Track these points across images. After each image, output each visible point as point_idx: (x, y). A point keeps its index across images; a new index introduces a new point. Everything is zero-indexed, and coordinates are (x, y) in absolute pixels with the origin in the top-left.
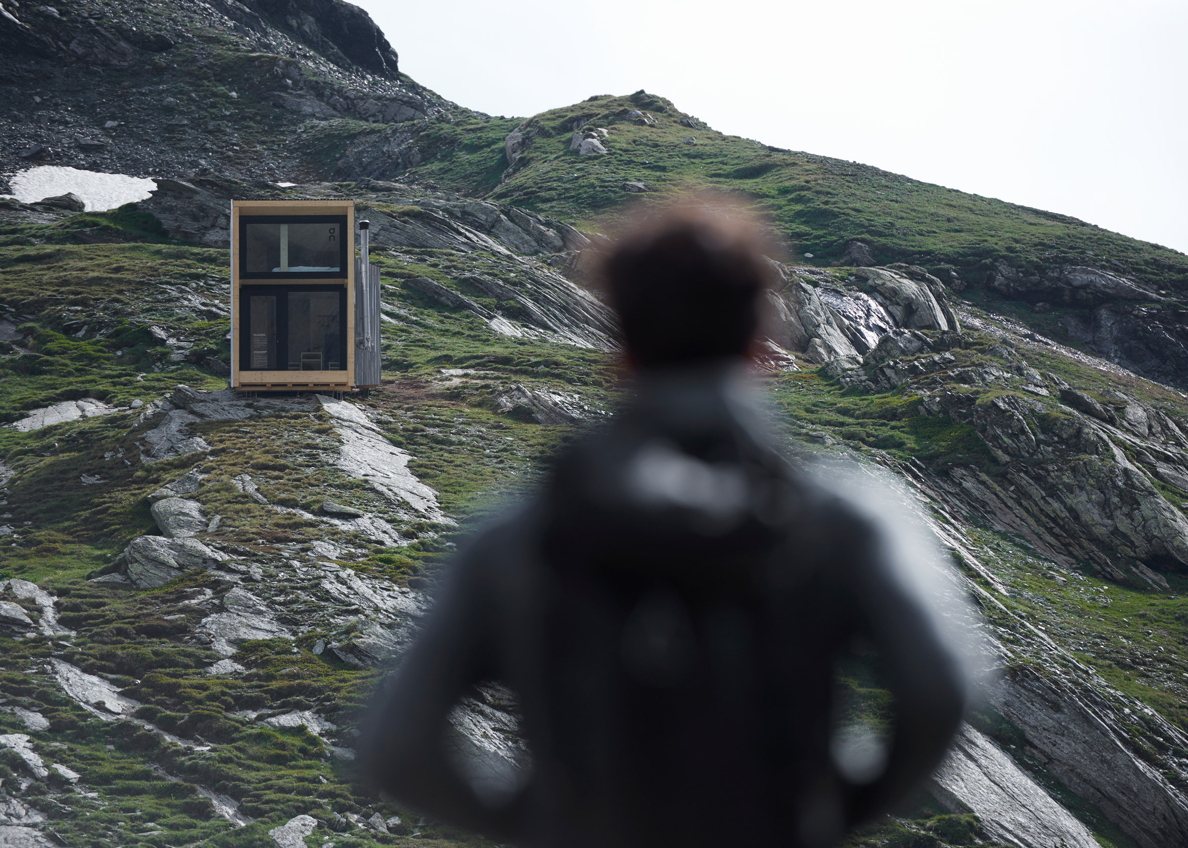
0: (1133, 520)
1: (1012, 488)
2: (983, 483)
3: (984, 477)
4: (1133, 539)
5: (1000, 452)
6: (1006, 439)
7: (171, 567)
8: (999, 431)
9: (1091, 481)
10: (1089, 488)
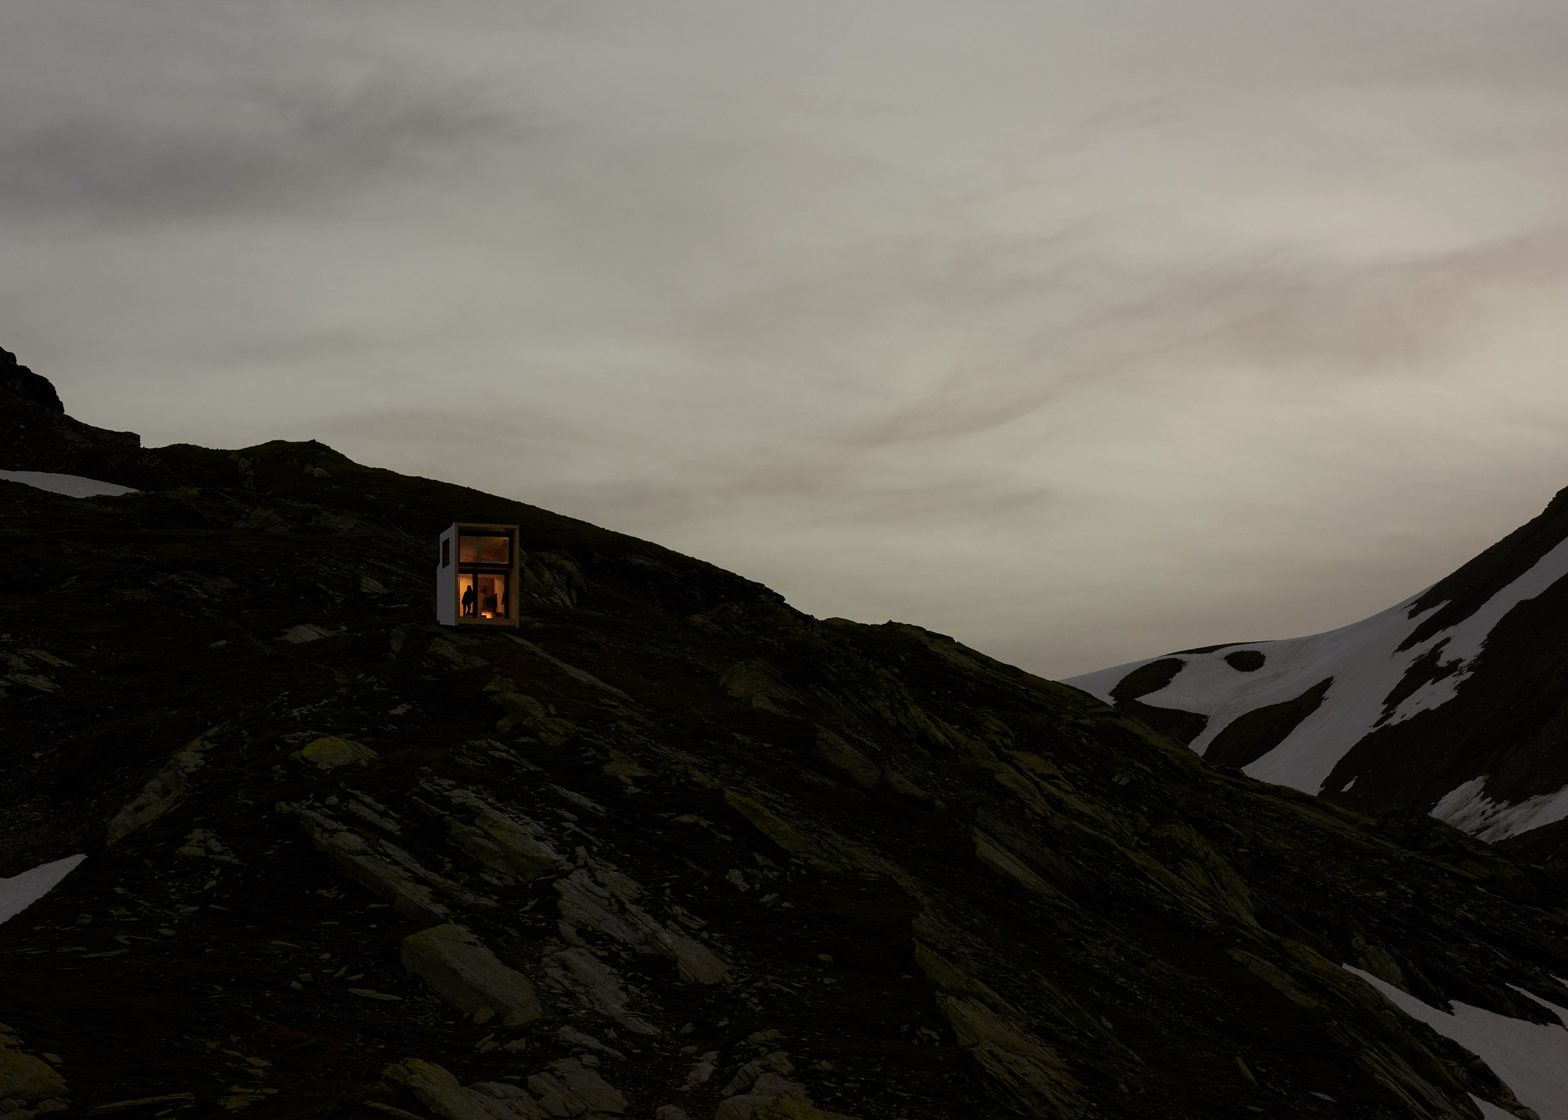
0: (908, 718)
1: (841, 697)
2: (825, 693)
3: (825, 690)
4: (909, 728)
5: (831, 676)
6: (833, 669)
7: (561, 735)
8: (828, 664)
9: (883, 695)
10: (882, 698)
